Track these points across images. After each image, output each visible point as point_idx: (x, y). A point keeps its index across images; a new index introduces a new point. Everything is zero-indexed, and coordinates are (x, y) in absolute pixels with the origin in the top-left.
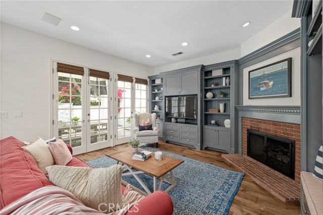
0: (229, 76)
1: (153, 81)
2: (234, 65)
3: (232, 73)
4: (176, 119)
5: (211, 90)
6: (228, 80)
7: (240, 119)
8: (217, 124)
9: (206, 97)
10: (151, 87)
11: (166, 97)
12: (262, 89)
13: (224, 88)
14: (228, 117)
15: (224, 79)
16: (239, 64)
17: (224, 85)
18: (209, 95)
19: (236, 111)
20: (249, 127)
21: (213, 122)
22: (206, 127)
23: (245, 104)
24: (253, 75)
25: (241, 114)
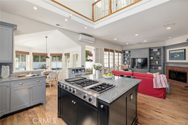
0: (161, 52)
1: (124, 52)
2: (163, 48)
3: (162, 51)
4: (137, 67)
5: (152, 56)
6: (160, 53)
7: (165, 67)
8: (155, 69)
9: (150, 59)
10: (123, 54)
11: (132, 58)
12: (175, 57)
13: (158, 56)
14: (160, 66)
15: (158, 52)
16: (165, 48)
17: (158, 55)
18: (152, 58)
19: (164, 64)
20: (169, 69)
21: (153, 68)
22: (151, 69)
23: (167, 62)
24: (171, 52)
25: (166, 65)
